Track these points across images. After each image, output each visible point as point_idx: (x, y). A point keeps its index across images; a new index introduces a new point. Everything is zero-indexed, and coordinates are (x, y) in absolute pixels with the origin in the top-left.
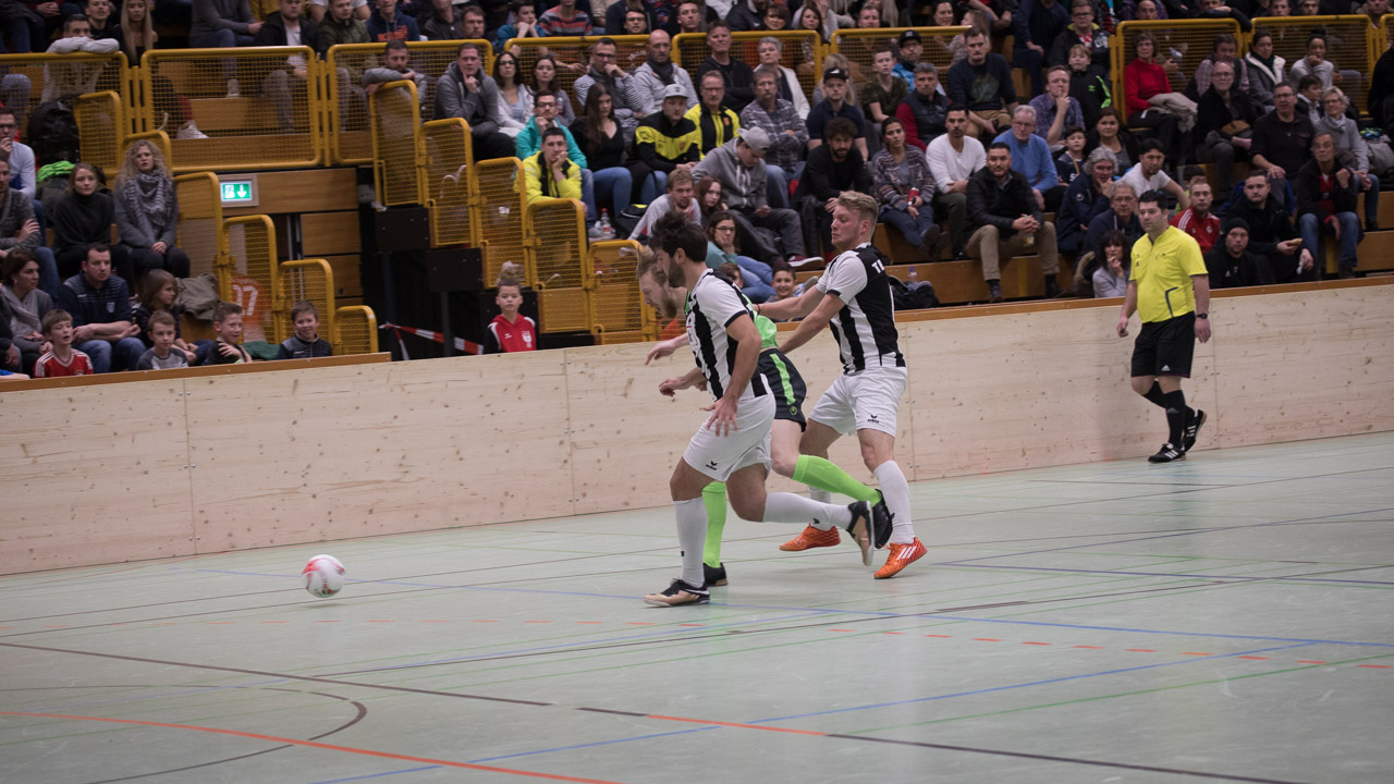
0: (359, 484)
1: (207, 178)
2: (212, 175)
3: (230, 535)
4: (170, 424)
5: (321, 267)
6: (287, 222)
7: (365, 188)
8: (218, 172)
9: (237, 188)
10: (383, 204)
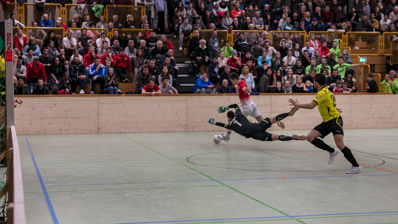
0: (383, 118)
1: (357, 57)
2: (359, 57)
3: (357, 125)
4: (347, 103)
5: (378, 75)
6: (372, 66)
7: (388, 60)
8: (360, 56)
9: (363, 59)
10: (392, 63)
